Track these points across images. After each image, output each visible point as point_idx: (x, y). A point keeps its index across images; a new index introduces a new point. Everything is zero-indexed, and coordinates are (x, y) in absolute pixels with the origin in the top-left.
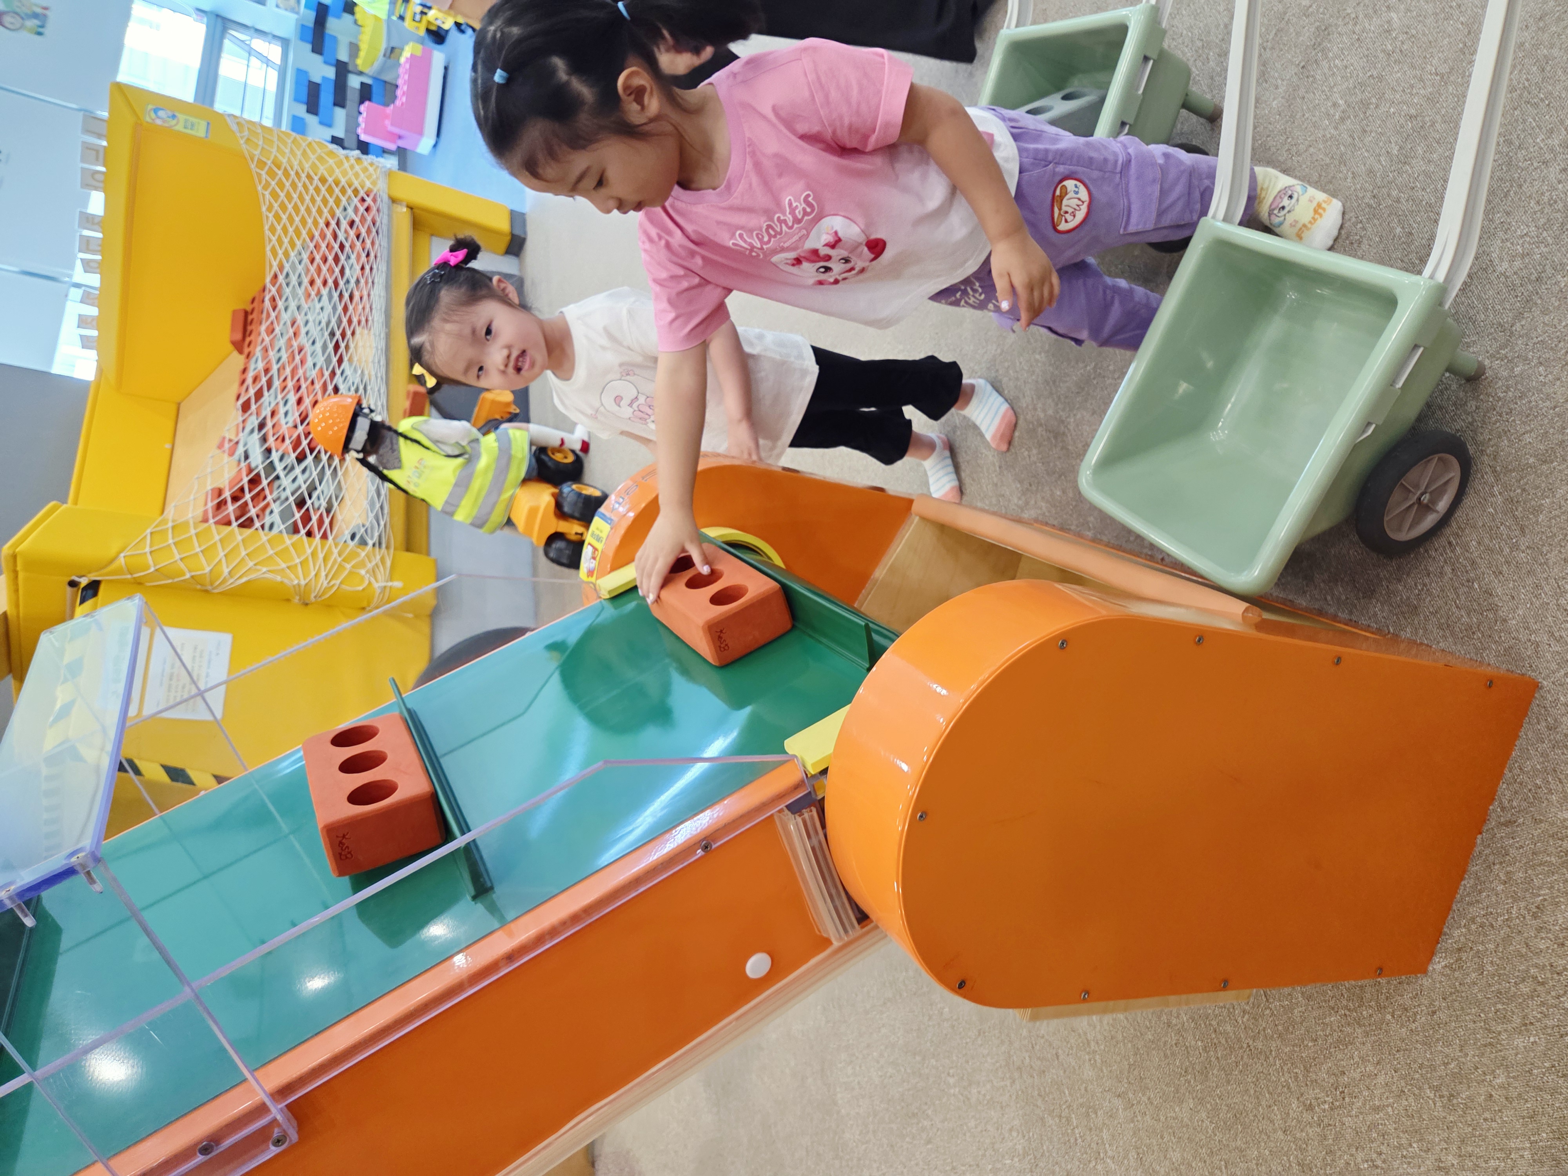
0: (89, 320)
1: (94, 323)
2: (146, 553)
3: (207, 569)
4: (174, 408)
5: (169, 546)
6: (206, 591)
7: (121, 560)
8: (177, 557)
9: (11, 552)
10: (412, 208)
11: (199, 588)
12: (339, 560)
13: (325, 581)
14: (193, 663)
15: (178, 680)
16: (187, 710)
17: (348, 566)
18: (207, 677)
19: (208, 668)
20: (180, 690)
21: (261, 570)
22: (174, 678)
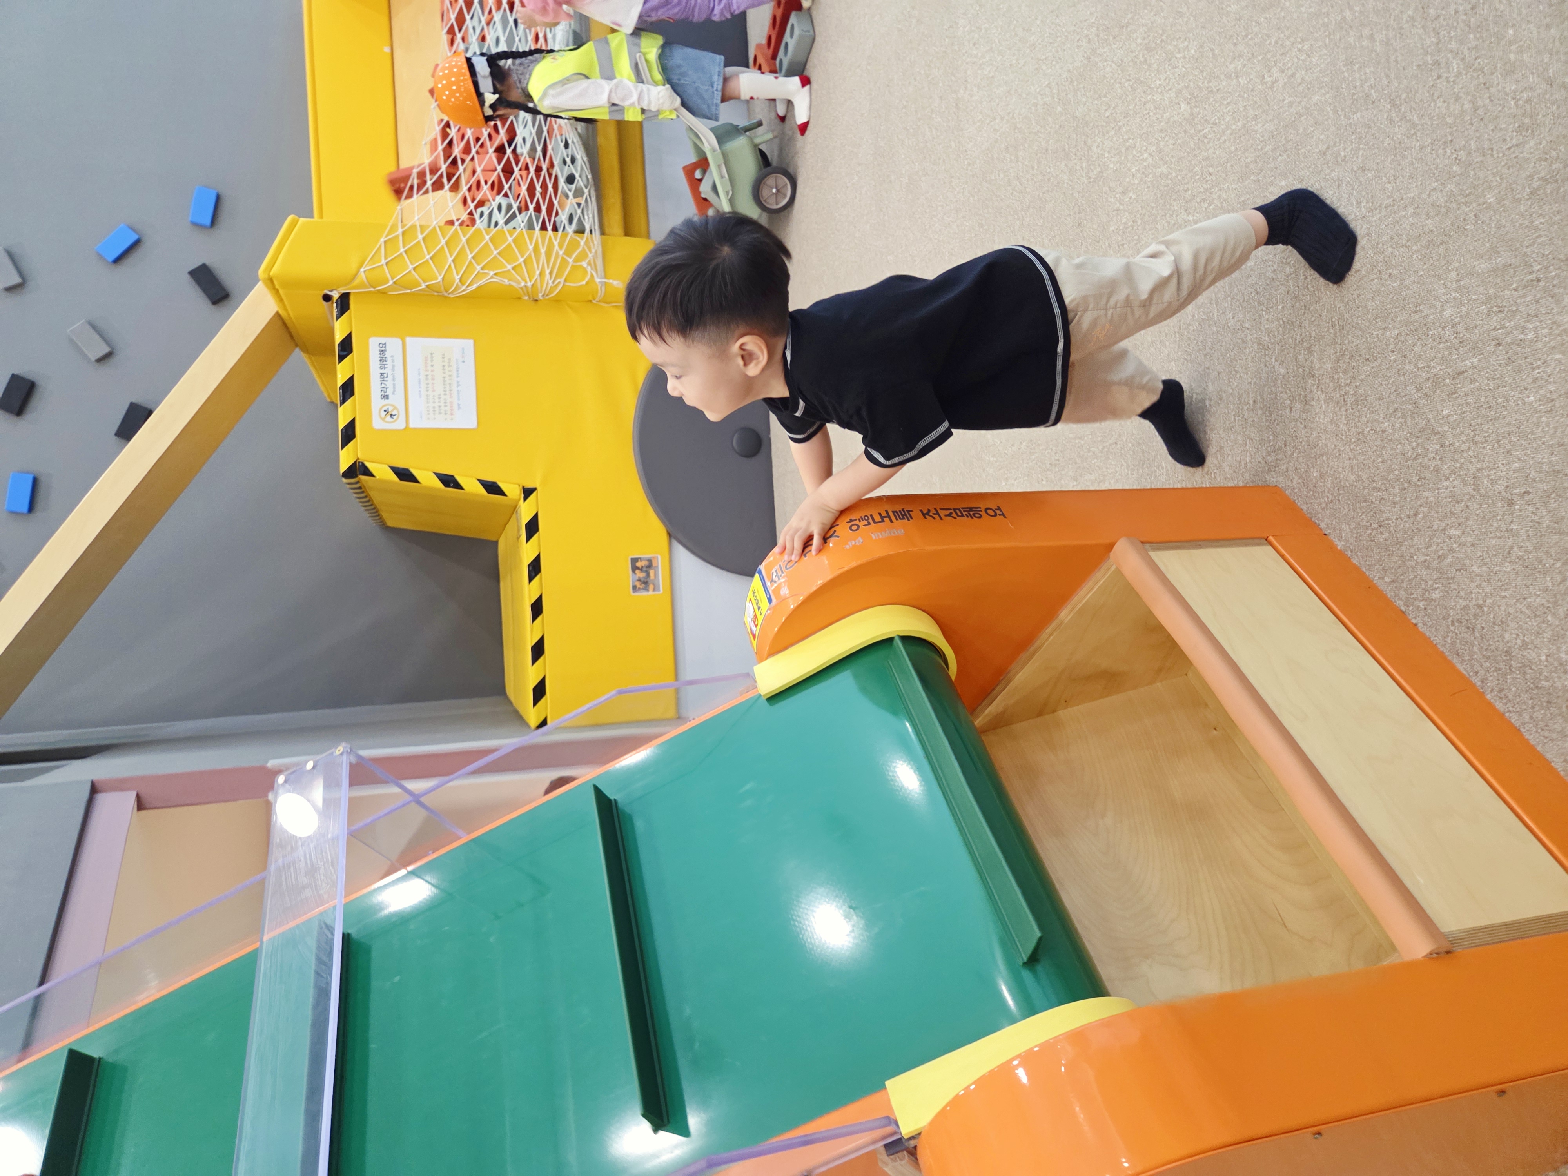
2: (382, 265)
3: (440, 278)
5: (401, 255)
6: (444, 298)
7: (362, 276)
8: (411, 267)
9: (266, 276)
11: (436, 294)
12: (561, 253)
13: (551, 279)
14: (444, 373)
15: (434, 391)
16: (446, 419)
17: (570, 260)
18: (458, 386)
19: (458, 377)
20: (437, 400)
21: (488, 274)
22: (430, 389)
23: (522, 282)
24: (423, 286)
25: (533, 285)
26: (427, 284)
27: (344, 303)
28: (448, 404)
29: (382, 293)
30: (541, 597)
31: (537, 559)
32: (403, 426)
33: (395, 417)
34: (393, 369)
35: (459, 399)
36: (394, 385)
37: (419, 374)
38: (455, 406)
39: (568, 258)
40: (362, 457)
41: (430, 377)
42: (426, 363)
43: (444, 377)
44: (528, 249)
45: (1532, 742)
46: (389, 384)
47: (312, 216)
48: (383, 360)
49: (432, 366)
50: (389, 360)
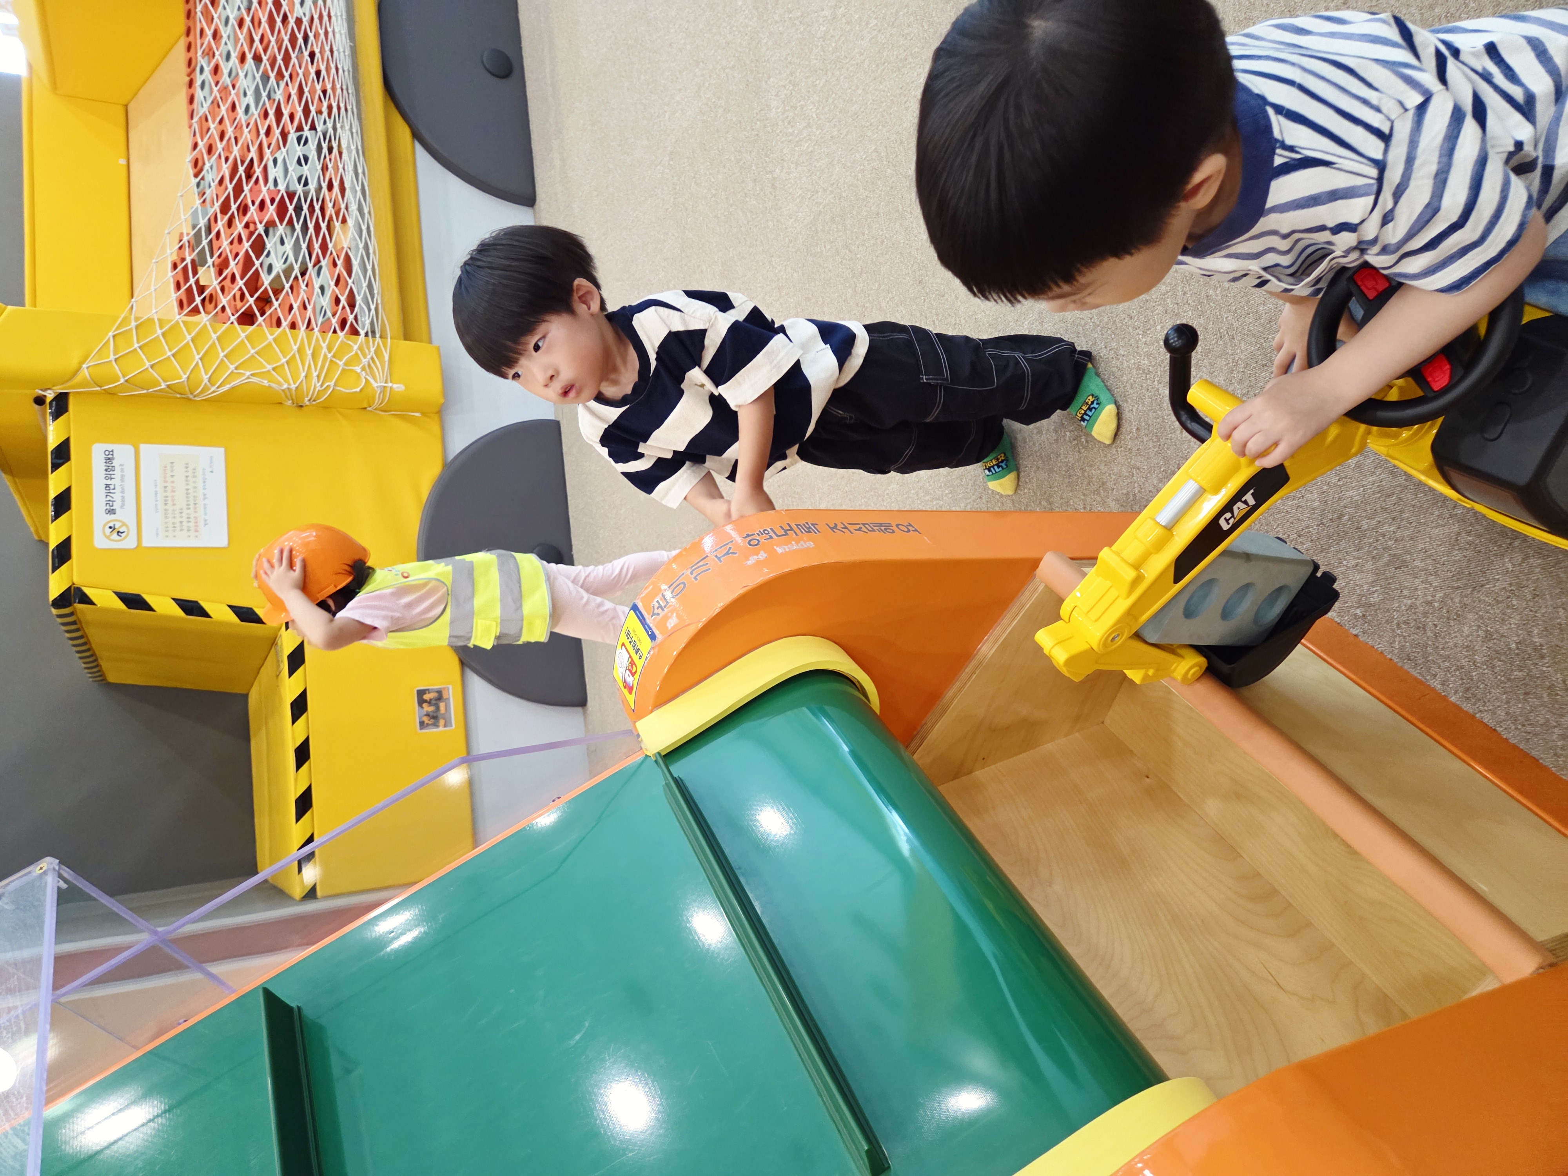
2: (111, 361)
3: (184, 377)
4: (121, 110)
5: (135, 349)
6: (188, 400)
7: (85, 373)
8: (148, 364)
11: (178, 396)
12: (329, 356)
13: (318, 382)
14: (187, 484)
15: (174, 505)
16: (189, 536)
17: (341, 363)
18: (205, 499)
19: (205, 489)
20: (178, 515)
21: (244, 374)
22: (170, 502)
23: (286, 383)
24: (163, 386)
25: (297, 388)
26: (168, 383)
27: (61, 405)
28: (192, 520)
29: (111, 393)
30: (307, 740)
31: (303, 695)
32: (133, 544)
33: (123, 535)
34: (122, 480)
35: (205, 514)
36: (123, 497)
37: (156, 485)
38: (201, 523)
39: (338, 361)
40: (78, 581)
41: (169, 489)
42: (165, 473)
43: (187, 489)
44: (292, 349)
45: (1513, 741)
46: (117, 496)
47: (22, 304)
48: (109, 469)
49: (172, 476)
50: (118, 469)
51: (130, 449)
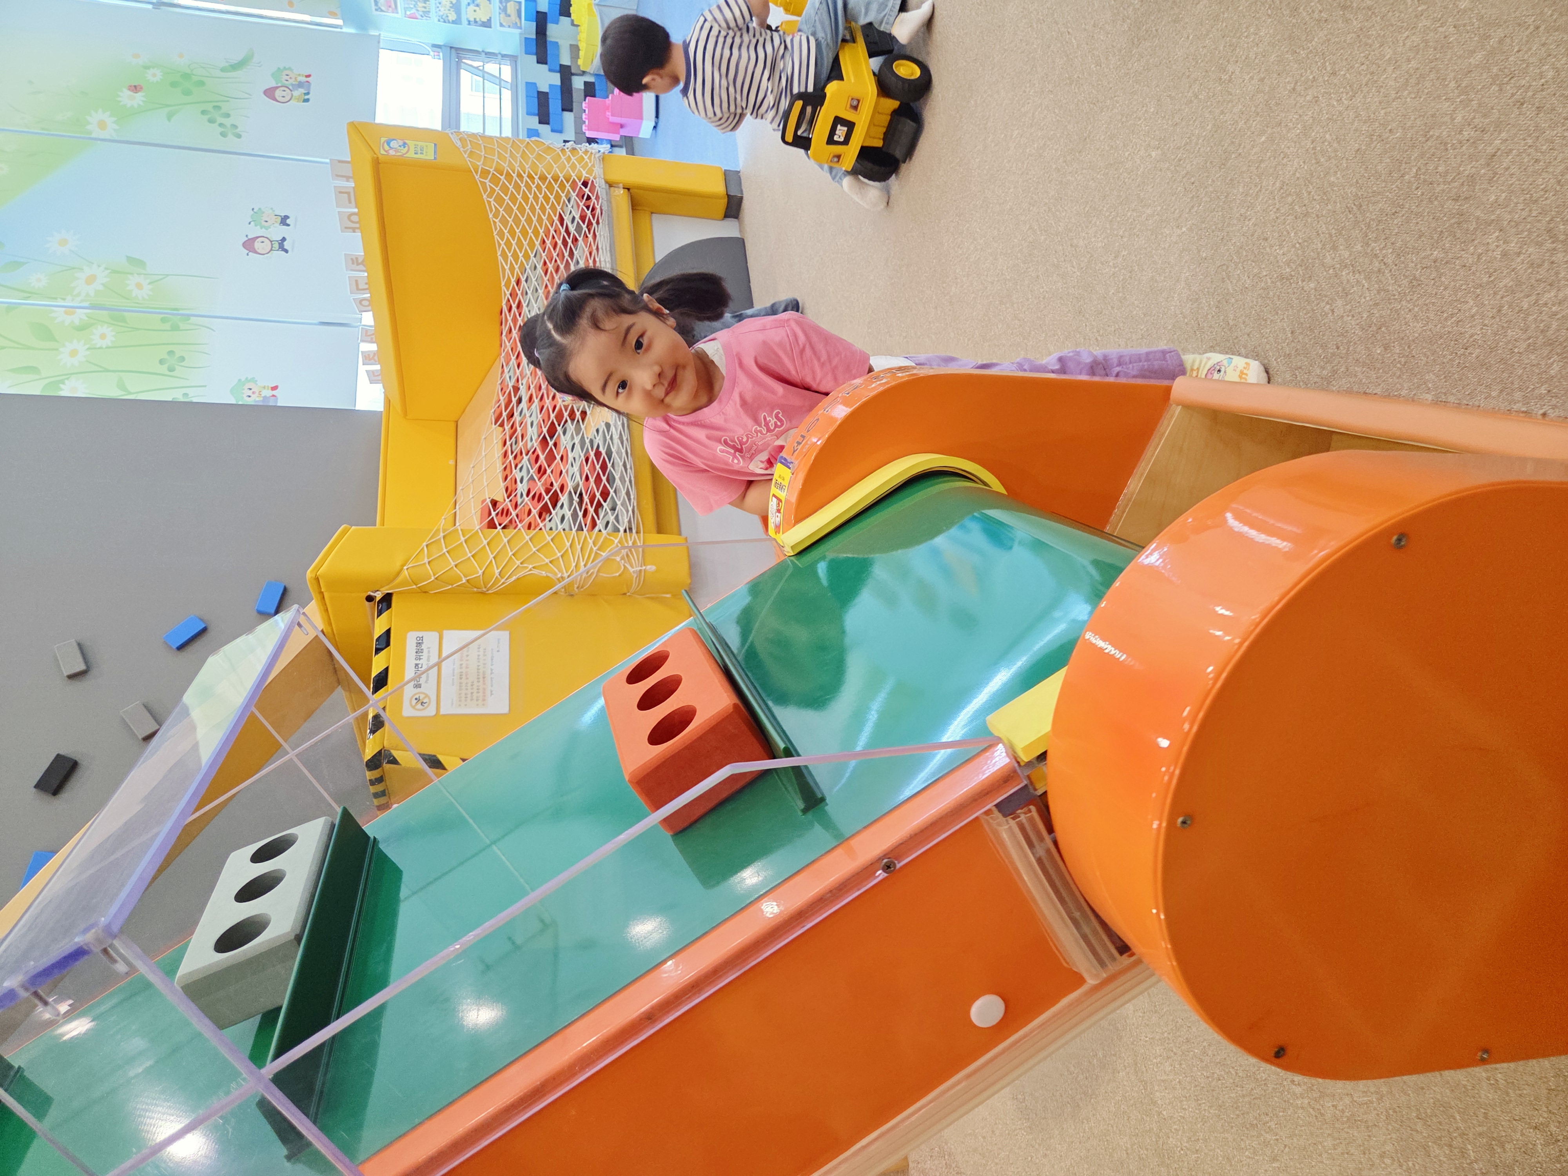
0: (371, 356)
1: (376, 358)
2: (425, 563)
3: (481, 572)
4: (453, 425)
5: (444, 553)
6: (483, 593)
7: (404, 574)
8: (453, 564)
9: (314, 576)
10: (629, 189)
11: (475, 589)
13: (585, 571)
14: (479, 662)
15: (467, 679)
17: (603, 554)
18: (492, 673)
19: (492, 665)
20: (469, 687)
21: (527, 567)
22: (464, 677)
23: (559, 574)
24: (464, 582)
25: (568, 577)
26: (468, 579)
27: (387, 601)
28: (481, 691)
29: (424, 591)
32: (433, 713)
33: (426, 705)
34: (428, 660)
35: (492, 686)
37: (454, 664)
38: (488, 693)
40: (386, 744)
41: (464, 666)
43: (478, 666)
44: (566, 545)
46: (423, 674)
47: (374, 524)
48: (419, 651)
49: (467, 656)
50: (425, 651)
51: (435, 635)
